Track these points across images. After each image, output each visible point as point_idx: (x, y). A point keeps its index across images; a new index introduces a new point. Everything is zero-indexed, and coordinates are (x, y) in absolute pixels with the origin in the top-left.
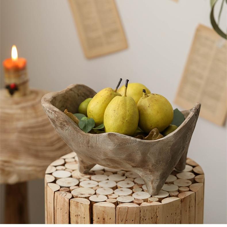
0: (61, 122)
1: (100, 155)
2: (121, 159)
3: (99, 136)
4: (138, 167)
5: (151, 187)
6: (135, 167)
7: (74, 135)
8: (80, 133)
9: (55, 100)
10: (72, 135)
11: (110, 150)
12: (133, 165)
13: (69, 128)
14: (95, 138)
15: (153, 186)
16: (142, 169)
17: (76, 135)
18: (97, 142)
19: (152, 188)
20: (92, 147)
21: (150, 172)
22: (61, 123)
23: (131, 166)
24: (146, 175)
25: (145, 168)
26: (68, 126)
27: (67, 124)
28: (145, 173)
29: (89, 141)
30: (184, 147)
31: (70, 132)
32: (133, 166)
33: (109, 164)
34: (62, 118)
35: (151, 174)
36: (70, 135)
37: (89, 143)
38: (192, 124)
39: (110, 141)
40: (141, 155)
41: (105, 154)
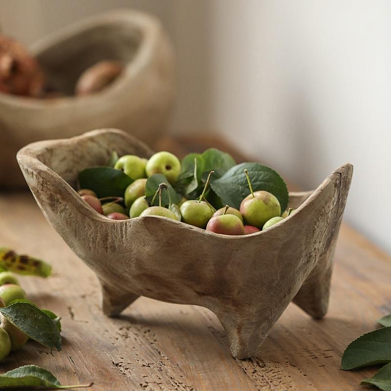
0: (51, 194)
1: (130, 267)
2: (172, 276)
3: (126, 225)
4: (209, 295)
5: (238, 340)
6: (203, 294)
7: (78, 222)
8: (90, 218)
9: (51, 156)
10: (74, 222)
11: (149, 254)
12: (198, 289)
13: (67, 207)
14: (119, 229)
15: (240, 339)
16: (216, 300)
17: (81, 223)
18: (122, 237)
19: (240, 341)
20: (113, 248)
21: (233, 305)
22: (50, 196)
23: (195, 293)
24: (226, 312)
25: (224, 298)
26: (64, 203)
27: (63, 198)
28: (225, 309)
29: (107, 235)
30: (310, 256)
31: (69, 216)
32: (198, 293)
33: (149, 287)
34: (53, 185)
35: (236, 311)
36: (69, 223)
37: (107, 240)
38: (326, 203)
39: (147, 235)
40: (214, 267)
41: (139, 264)
